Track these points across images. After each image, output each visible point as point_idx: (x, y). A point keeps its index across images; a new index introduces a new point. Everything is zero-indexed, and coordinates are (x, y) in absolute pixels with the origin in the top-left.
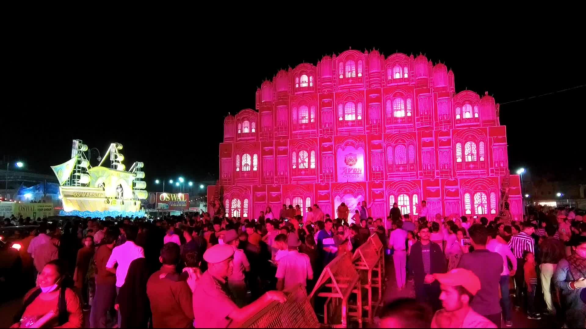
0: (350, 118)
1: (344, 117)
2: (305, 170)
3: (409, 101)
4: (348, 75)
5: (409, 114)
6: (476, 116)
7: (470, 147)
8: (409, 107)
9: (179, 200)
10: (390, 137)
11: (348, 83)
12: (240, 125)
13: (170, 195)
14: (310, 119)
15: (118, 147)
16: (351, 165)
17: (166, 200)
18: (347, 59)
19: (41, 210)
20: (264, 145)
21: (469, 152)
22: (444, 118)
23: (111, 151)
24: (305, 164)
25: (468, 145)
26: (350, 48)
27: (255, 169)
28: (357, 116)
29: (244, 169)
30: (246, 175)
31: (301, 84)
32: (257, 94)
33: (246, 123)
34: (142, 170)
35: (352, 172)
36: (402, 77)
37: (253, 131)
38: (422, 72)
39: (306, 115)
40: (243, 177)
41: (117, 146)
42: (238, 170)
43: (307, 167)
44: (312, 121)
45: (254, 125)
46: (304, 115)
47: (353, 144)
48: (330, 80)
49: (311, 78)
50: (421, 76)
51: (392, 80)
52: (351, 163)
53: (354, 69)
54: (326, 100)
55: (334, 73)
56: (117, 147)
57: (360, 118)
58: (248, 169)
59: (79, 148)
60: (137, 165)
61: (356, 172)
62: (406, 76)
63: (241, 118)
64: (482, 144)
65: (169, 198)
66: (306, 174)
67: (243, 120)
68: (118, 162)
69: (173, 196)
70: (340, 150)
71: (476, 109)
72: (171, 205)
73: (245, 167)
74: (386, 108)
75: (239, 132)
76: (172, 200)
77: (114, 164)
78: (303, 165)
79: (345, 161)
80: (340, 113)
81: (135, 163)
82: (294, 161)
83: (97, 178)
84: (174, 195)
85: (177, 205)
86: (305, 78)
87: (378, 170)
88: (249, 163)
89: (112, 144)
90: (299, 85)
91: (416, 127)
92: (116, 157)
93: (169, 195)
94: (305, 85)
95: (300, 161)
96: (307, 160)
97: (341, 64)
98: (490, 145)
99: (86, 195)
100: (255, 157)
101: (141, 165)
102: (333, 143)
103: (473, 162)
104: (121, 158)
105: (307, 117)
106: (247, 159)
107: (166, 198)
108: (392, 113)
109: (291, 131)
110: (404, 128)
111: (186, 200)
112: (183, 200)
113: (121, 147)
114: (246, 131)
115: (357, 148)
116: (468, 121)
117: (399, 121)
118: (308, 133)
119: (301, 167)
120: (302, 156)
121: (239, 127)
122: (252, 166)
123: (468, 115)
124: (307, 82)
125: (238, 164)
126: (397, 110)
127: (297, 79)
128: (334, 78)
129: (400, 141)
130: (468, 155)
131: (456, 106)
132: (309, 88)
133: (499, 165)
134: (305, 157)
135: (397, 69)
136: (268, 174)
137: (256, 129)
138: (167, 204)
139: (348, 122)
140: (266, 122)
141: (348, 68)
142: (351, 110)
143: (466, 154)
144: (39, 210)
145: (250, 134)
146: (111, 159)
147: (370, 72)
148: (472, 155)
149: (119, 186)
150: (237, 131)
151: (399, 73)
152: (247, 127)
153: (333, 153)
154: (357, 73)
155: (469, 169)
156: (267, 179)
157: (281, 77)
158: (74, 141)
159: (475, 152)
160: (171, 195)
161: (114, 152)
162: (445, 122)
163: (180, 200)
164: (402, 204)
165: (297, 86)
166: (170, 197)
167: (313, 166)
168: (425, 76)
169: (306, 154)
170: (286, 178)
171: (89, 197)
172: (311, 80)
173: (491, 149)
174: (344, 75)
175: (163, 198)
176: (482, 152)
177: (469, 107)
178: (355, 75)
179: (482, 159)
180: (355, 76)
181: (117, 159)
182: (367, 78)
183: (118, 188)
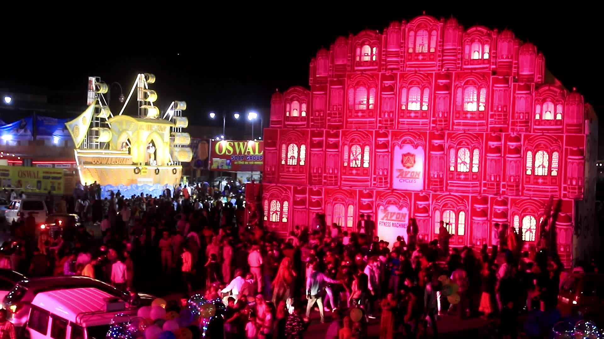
0: (414, 106)
1: (407, 106)
2: (357, 169)
3: (483, 92)
4: (419, 49)
5: (482, 108)
6: (559, 117)
7: (542, 158)
8: (483, 99)
9: (249, 152)
10: (454, 138)
11: (418, 60)
12: (288, 106)
13: (234, 144)
14: (368, 104)
15: (148, 81)
16: (408, 167)
17: (227, 153)
18: (419, 27)
19: (48, 178)
20: (314, 134)
21: (541, 164)
22: (520, 117)
23: (138, 86)
24: (357, 161)
25: (539, 154)
26: (424, 13)
27: (302, 163)
28: (421, 105)
29: (290, 162)
30: (291, 169)
31: (362, 58)
32: (311, 66)
33: (295, 104)
34: (184, 114)
35: (409, 176)
36: (480, 58)
37: (304, 114)
38: (505, 53)
39: (364, 99)
40: (289, 171)
41: (147, 78)
42: (283, 162)
43: (359, 166)
44: (371, 107)
45: (304, 106)
46: (362, 100)
47: (411, 143)
48: (397, 54)
49: (374, 49)
50: (503, 58)
51: (468, 61)
52: (408, 164)
53: (426, 42)
54: (388, 83)
55: (402, 45)
56: (146, 80)
57: (425, 108)
58: (294, 162)
59: (97, 89)
60: (176, 106)
61: (414, 176)
62: (486, 56)
63: (290, 97)
64: (555, 155)
65: (231, 149)
66: (357, 174)
67: (292, 100)
68: (149, 104)
69: (239, 145)
70: (397, 148)
71: (560, 108)
72: (236, 163)
73: (291, 160)
74: (456, 97)
75: (288, 114)
76: (238, 153)
77: (143, 107)
78: (356, 163)
79: (402, 161)
80: (404, 99)
81: (173, 103)
82: (346, 156)
83: (120, 133)
84: (241, 144)
85: (246, 163)
86: (367, 49)
87: (436, 176)
88: (296, 155)
89: (139, 75)
90: (360, 58)
91: (489, 126)
92: (146, 96)
93: (232, 143)
94: (367, 59)
95: (352, 158)
96: (359, 157)
97: (412, 33)
98: (566, 156)
99: (107, 162)
100: (303, 148)
101: (182, 106)
102: (390, 138)
103: (543, 177)
104: (153, 97)
105: (365, 102)
106: (293, 151)
107: (227, 149)
108: (462, 105)
109: (347, 118)
110: (474, 125)
111: (262, 154)
112: (257, 153)
113: (152, 80)
114: (295, 114)
115: (416, 147)
116: (548, 123)
117: (469, 116)
118: (365, 123)
119: (353, 164)
120: (354, 151)
121: (288, 109)
122: (299, 160)
123: (548, 116)
124: (369, 54)
125: (283, 155)
126: (468, 102)
127: (358, 50)
128: (402, 52)
129: (464, 143)
130: (539, 167)
131: (537, 102)
132: (371, 63)
133: (571, 182)
134: (358, 154)
135: (476, 46)
136: (315, 171)
137: (307, 112)
138: (228, 161)
139: (411, 111)
140: (318, 104)
141: (419, 41)
142: (415, 97)
143: (537, 165)
144: (44, 178)
145: (300, 118)
146: (138, 100)
147: (445, 48)
148: (544, 167)
149: (151, 145)
150: (285, 114)
151: (478, 52)
152: (297, 110)
153: (390, 151)
154: (429, 48)
155: (537, 184)
156: (315, 176)
157: (339, 46)
158: (90, 78)
159: (546, 164)
160: (236, 144)
161: (143, 87)
162: (521, 122)
163: (252, 153)
164: (448, 222)
165: (358, 59)
166: (234, 147)
167: (366, 165)
168: (508, 58)
169: (359, 150)
170: (336, 177)
171: (111, 164)
172: (374, 53)
173: (566, 162)
174: (414, 48)
175: (221, 150)
176: (555, 164)
177: (551, 106)
178: (427, 49)
179: (554, 173)
180: (427, 52)
181: (147, 100)
182: (439, 56)
183: (148, 148)
